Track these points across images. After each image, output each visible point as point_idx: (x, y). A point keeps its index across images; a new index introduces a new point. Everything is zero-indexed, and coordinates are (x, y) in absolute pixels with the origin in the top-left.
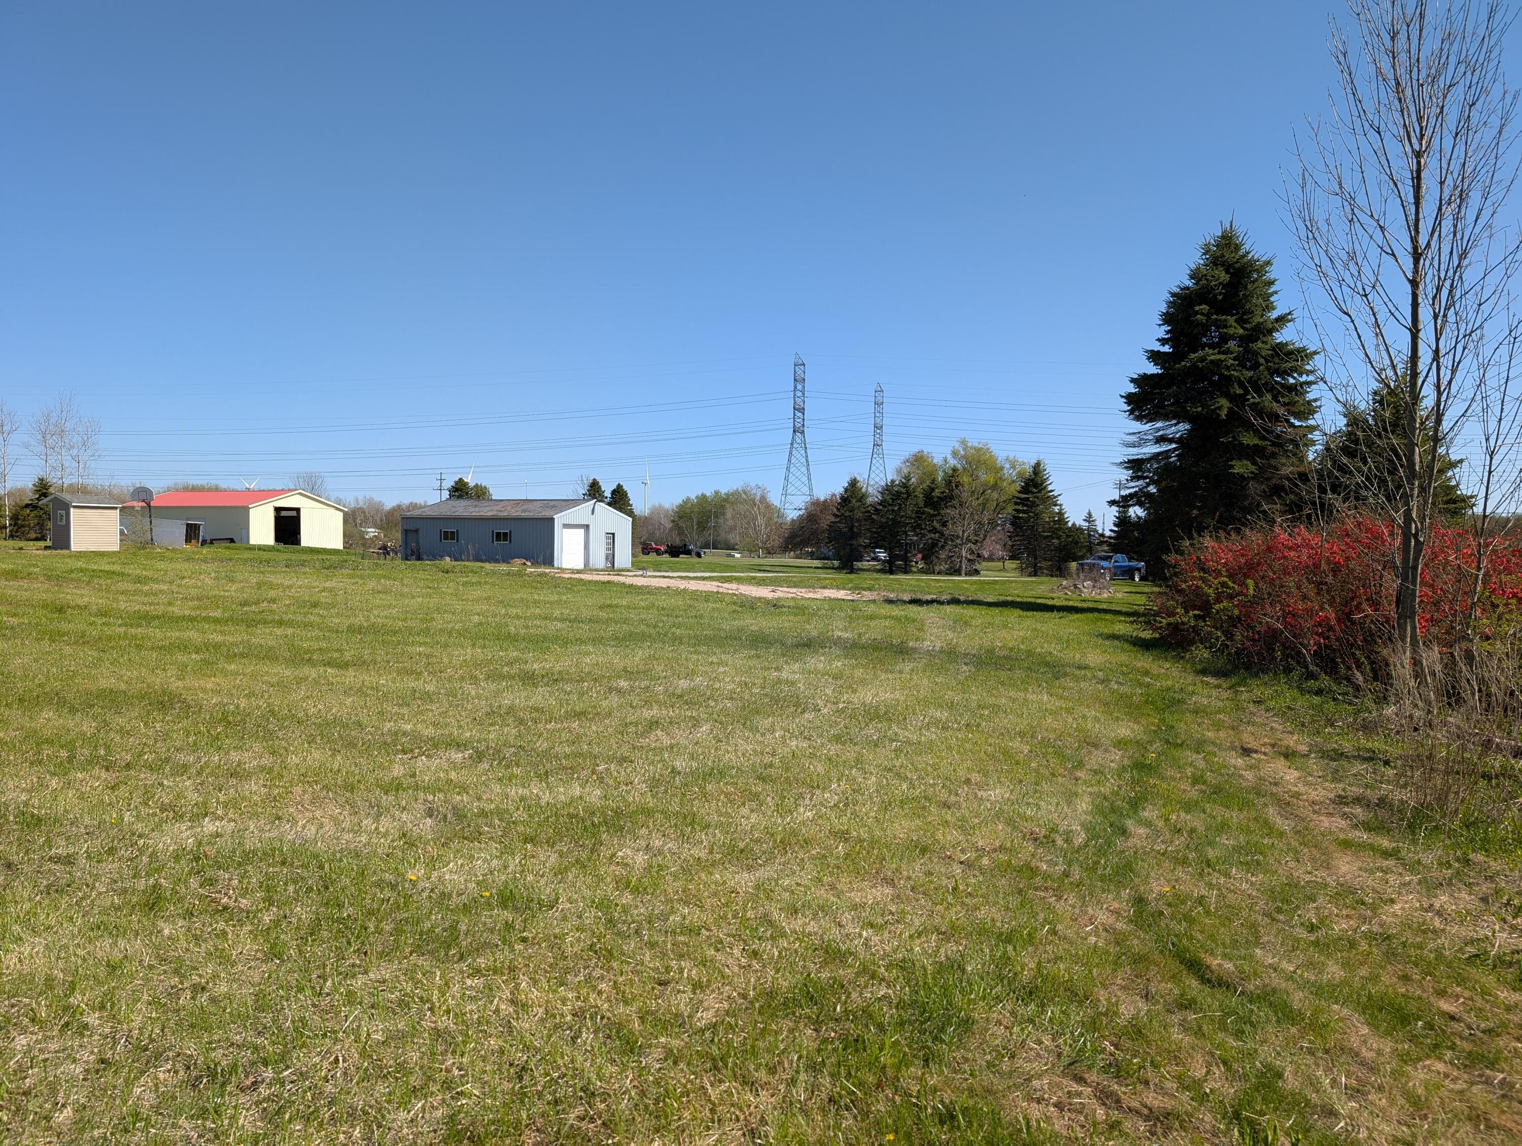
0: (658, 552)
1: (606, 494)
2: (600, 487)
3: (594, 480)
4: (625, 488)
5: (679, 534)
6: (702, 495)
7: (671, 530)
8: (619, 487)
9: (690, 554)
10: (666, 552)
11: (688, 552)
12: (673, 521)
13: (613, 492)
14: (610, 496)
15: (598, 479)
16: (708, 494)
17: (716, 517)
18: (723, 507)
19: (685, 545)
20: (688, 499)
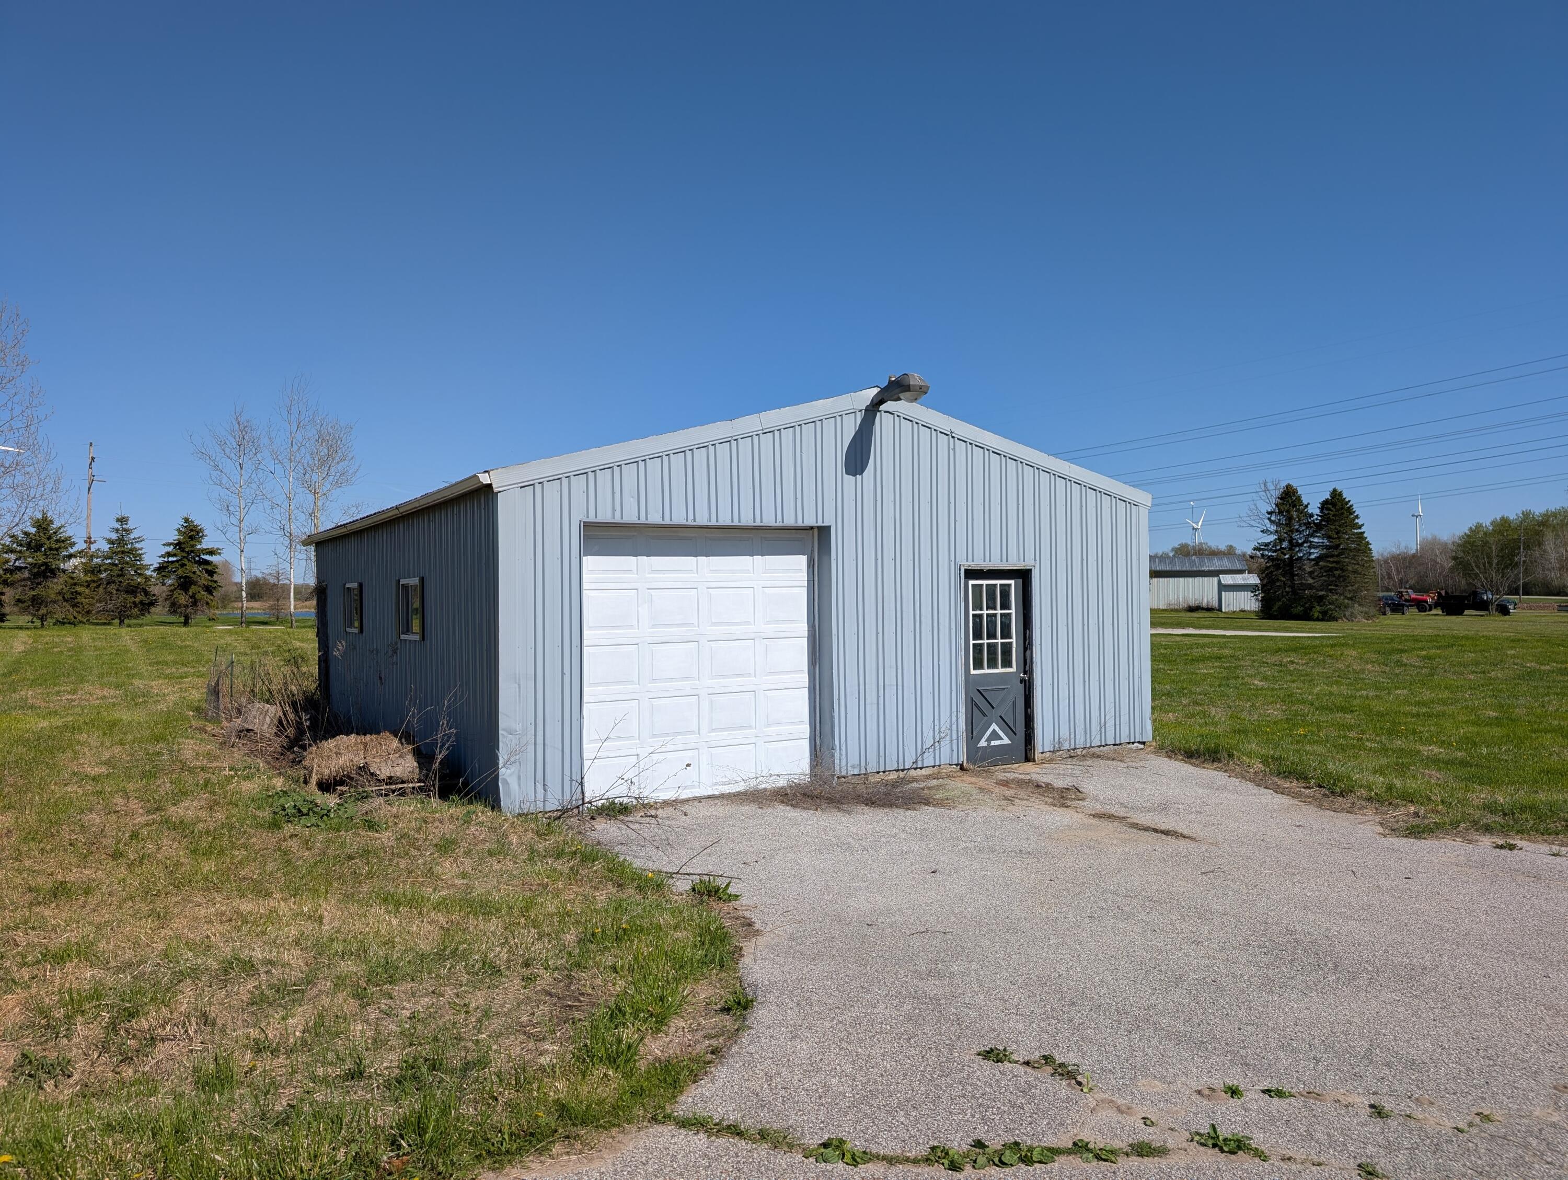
0: (1421, 606)
1: (1310, 510)
2: (1299, 498)
3: (1289, 486)
4: (1347, 495)
5: (1465, 575)
6: (1502, 519)
7: (1452, 570)
8: (1335, 494)
9: (1486, 609)
10: (1437, 605)
11: (1483, 606)
12: (1455, 558)
13: (1324, 505)
14: (1318, 511)
15: (1294, 484)
16: (1512, 517)
17: (1527, 548)
18: (1538, 533)
19: (1475, 593)
20: (1479, 526)
